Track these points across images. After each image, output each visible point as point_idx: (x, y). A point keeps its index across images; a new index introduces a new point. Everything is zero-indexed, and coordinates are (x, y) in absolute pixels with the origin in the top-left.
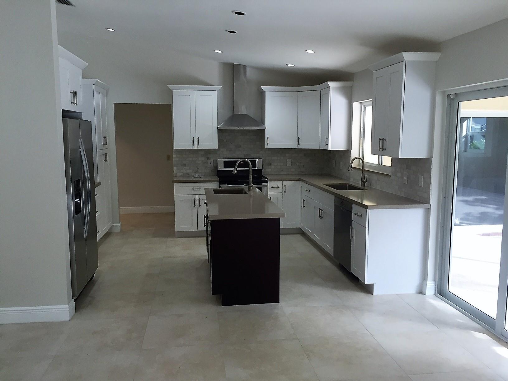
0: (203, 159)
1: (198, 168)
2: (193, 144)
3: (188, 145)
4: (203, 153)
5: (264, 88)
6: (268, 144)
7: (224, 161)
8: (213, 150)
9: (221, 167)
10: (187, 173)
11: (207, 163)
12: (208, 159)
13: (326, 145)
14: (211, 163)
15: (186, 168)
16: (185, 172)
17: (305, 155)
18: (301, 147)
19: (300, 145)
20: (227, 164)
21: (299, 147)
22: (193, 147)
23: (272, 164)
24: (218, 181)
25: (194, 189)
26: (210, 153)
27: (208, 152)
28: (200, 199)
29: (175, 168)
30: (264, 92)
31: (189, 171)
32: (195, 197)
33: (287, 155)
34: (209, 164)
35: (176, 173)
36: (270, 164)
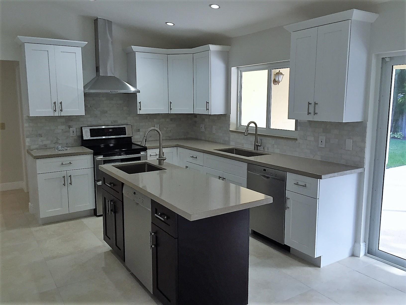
0: (63, 127)
1: (57, 139)
2: (55, 111)
3: (48, 112)
4: (63, 120)
5: (134, 48)
6: (140, 109)
7: (90, 129)
8: (75, 117)
9: (87, 136)
10: (45, 145)
11: (69, 132)
12: (70, 127)
13: (207, 109)
14: (73, 132)
15: (42, 138)
16: (41, 143)
17: (171, 120)
18: (172, 112)
19: (171, 110)
20: (93, 132)
21: (170, 112)
22: (54, 114)
23: (141, 130)
24: (93, 153)
25: (62, 164)
26: (72, 120)
27: (70, 119)
28: (70, 176)
29: (28, 140)
30: (134, 53)
31: (45, 143)
32: (64, 174)
33: (155, 120)
34: (71, 132)
35: (29, 146)
36: (139, 130)
